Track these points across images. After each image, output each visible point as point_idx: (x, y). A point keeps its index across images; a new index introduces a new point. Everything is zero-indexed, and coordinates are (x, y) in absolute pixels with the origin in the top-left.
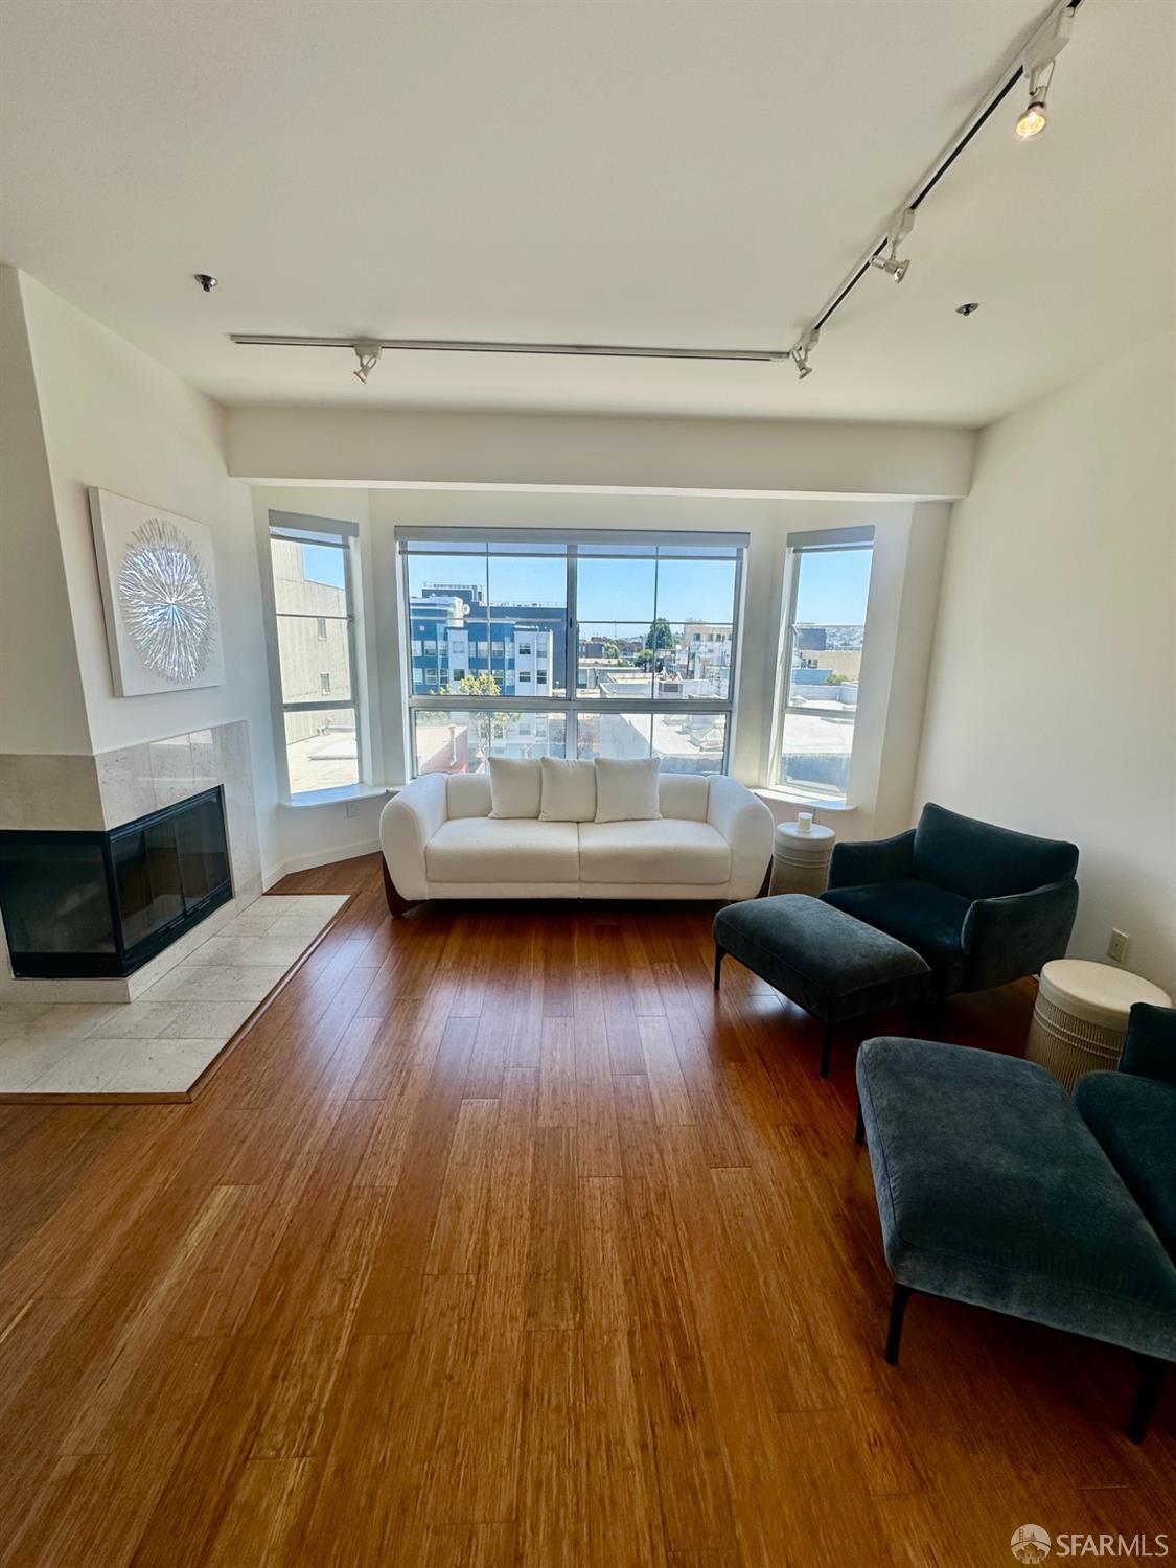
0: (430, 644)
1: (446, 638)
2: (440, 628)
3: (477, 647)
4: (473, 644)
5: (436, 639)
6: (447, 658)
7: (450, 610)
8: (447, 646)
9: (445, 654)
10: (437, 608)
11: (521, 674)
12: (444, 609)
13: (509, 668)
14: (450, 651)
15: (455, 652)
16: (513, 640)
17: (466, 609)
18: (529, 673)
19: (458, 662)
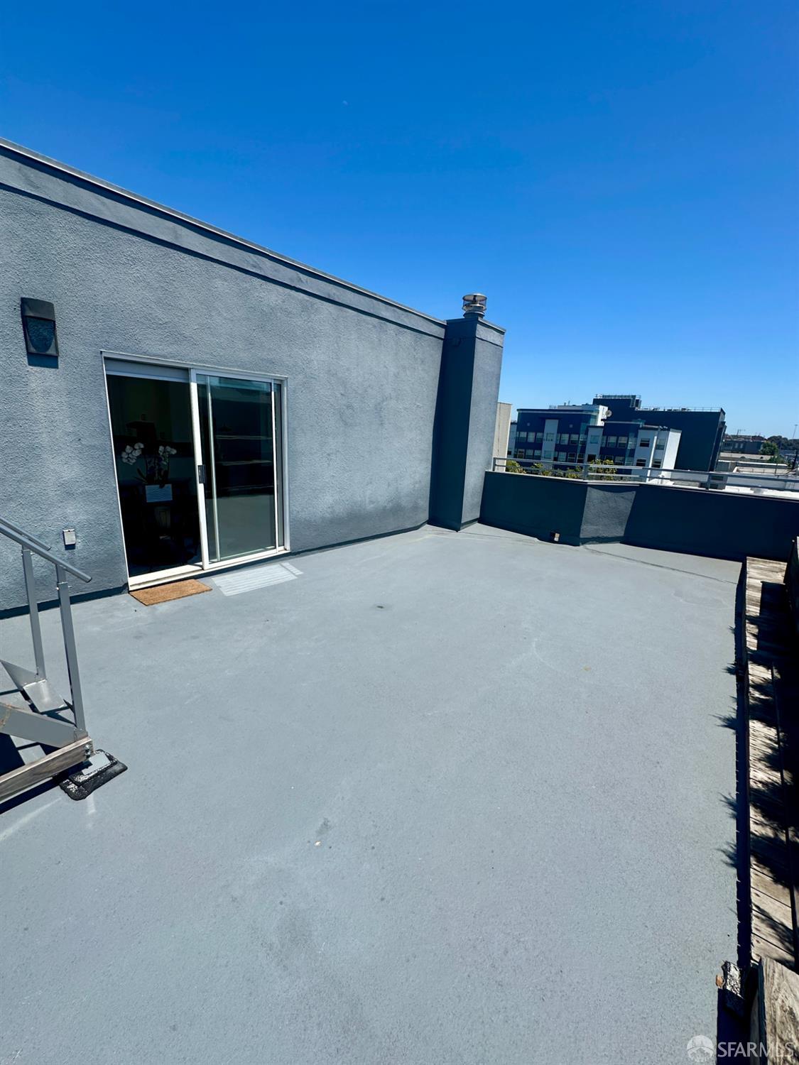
0: (575, 437)
1: (586, 433)
2: (583, 426)
3: (607, 440)
4: (605, 437)
5: (579, 434)
6: (585, 447)
7: (594, 414)
8: (587, 438)
9: (584, 444)
10: (584, 413)
11: (638, 460)
12: (589, 413)
13: (629, 456)
14: (588, 442)
15: (591, 443)
16: (636, 436)
17: (608, 414)
18: (645, 461)
19: (593, 449)
